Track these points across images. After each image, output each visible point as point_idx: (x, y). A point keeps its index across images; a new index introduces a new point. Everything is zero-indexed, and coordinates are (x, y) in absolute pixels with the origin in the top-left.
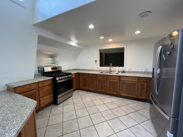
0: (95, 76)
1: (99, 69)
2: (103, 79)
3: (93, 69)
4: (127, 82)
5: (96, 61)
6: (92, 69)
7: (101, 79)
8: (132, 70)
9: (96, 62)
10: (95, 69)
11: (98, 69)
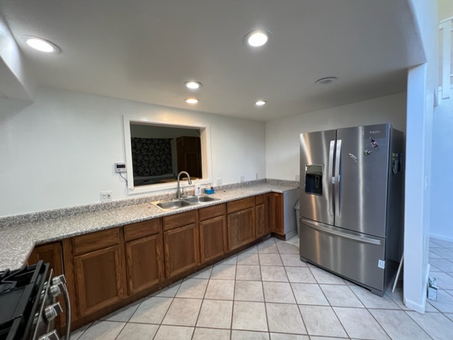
0: (156, 227)
1: (136, 197)
2: (184, 228)
3: (106, 201)
4: (239, 213)
5: (123, 166)
6: (98, 202)
7: (179, 230)
8: (224, 184)
9: (122, 169)
10: (114, 199)
11: (131, 198)
